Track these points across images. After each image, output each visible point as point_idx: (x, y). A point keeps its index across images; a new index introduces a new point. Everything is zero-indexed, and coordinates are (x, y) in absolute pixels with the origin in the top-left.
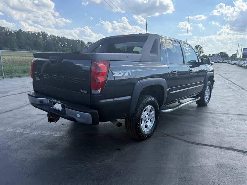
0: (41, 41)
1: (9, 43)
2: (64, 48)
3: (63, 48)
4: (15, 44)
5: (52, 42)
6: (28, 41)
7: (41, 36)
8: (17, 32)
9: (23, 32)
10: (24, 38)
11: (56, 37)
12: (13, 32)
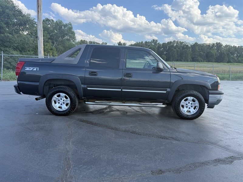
0: (214, 52)
1: (184, 55)
2: (239, 59)
3: (237, 59)
4: (189, 56)
5: (225, 53)
6: (201, 52)
7: (215, 47)
8: (193, 45)
9: (199, 44)
10: (198, 50)
11: (232, 46)
12: (189, 46)
